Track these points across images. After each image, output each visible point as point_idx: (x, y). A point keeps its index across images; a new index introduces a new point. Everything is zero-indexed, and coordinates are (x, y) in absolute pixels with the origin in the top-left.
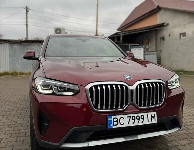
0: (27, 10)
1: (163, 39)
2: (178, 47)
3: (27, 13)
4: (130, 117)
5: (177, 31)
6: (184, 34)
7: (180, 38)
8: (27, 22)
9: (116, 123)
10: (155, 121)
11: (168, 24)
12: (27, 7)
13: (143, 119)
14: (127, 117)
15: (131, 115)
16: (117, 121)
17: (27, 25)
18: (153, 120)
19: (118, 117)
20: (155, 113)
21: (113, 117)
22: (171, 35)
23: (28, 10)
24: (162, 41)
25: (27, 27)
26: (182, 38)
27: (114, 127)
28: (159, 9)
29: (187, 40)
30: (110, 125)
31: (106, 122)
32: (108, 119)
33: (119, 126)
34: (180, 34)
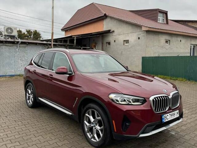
1: (108, 43)
2: (122, 52)
5: (121, 38)
6: (127, 41)
7: (124, 44)
9: (165, 119)
10: (178, 115)
11: (113, 31)
13: (175, 115)
14: (169, 115)
15: (171, 113)
19: (166, 115)
20: (178, 111)
21: (164, 115)
22: (116, 41)
24: (108, 46)
26: (126, 44)
27: (165, 121)
28: (105, 16)
29: (130, 46)
30: (163, 121)
31: (161, 119)
32: (162, 117)
33: (167, 120)
34: (124, 41)
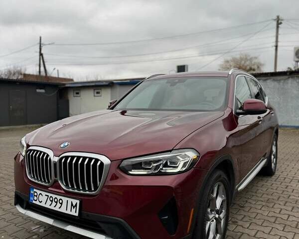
0: (278, 22)
3: (278, 27)
4: (48, 196)
8: (277, 41)
9: (35, 198)
10: (76, 212)
12: (278, 17)
13: (61, 204)
14: (46, 195)
15: (50, 195)
16: (36, 196)
17: (276, 47)
18: (74, 210)
19: (39, 192)
20: (78, 202)
23: (280, 21)
25: (276, 49)
27: (34, 202)
30: (31, 198)
33: (37, 203)
